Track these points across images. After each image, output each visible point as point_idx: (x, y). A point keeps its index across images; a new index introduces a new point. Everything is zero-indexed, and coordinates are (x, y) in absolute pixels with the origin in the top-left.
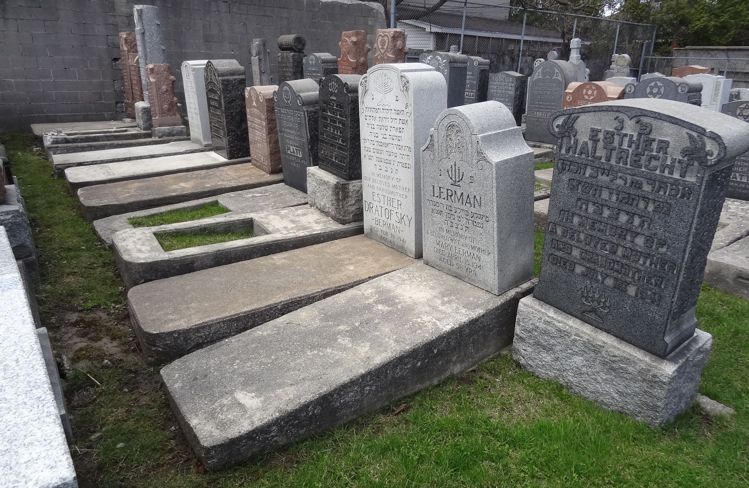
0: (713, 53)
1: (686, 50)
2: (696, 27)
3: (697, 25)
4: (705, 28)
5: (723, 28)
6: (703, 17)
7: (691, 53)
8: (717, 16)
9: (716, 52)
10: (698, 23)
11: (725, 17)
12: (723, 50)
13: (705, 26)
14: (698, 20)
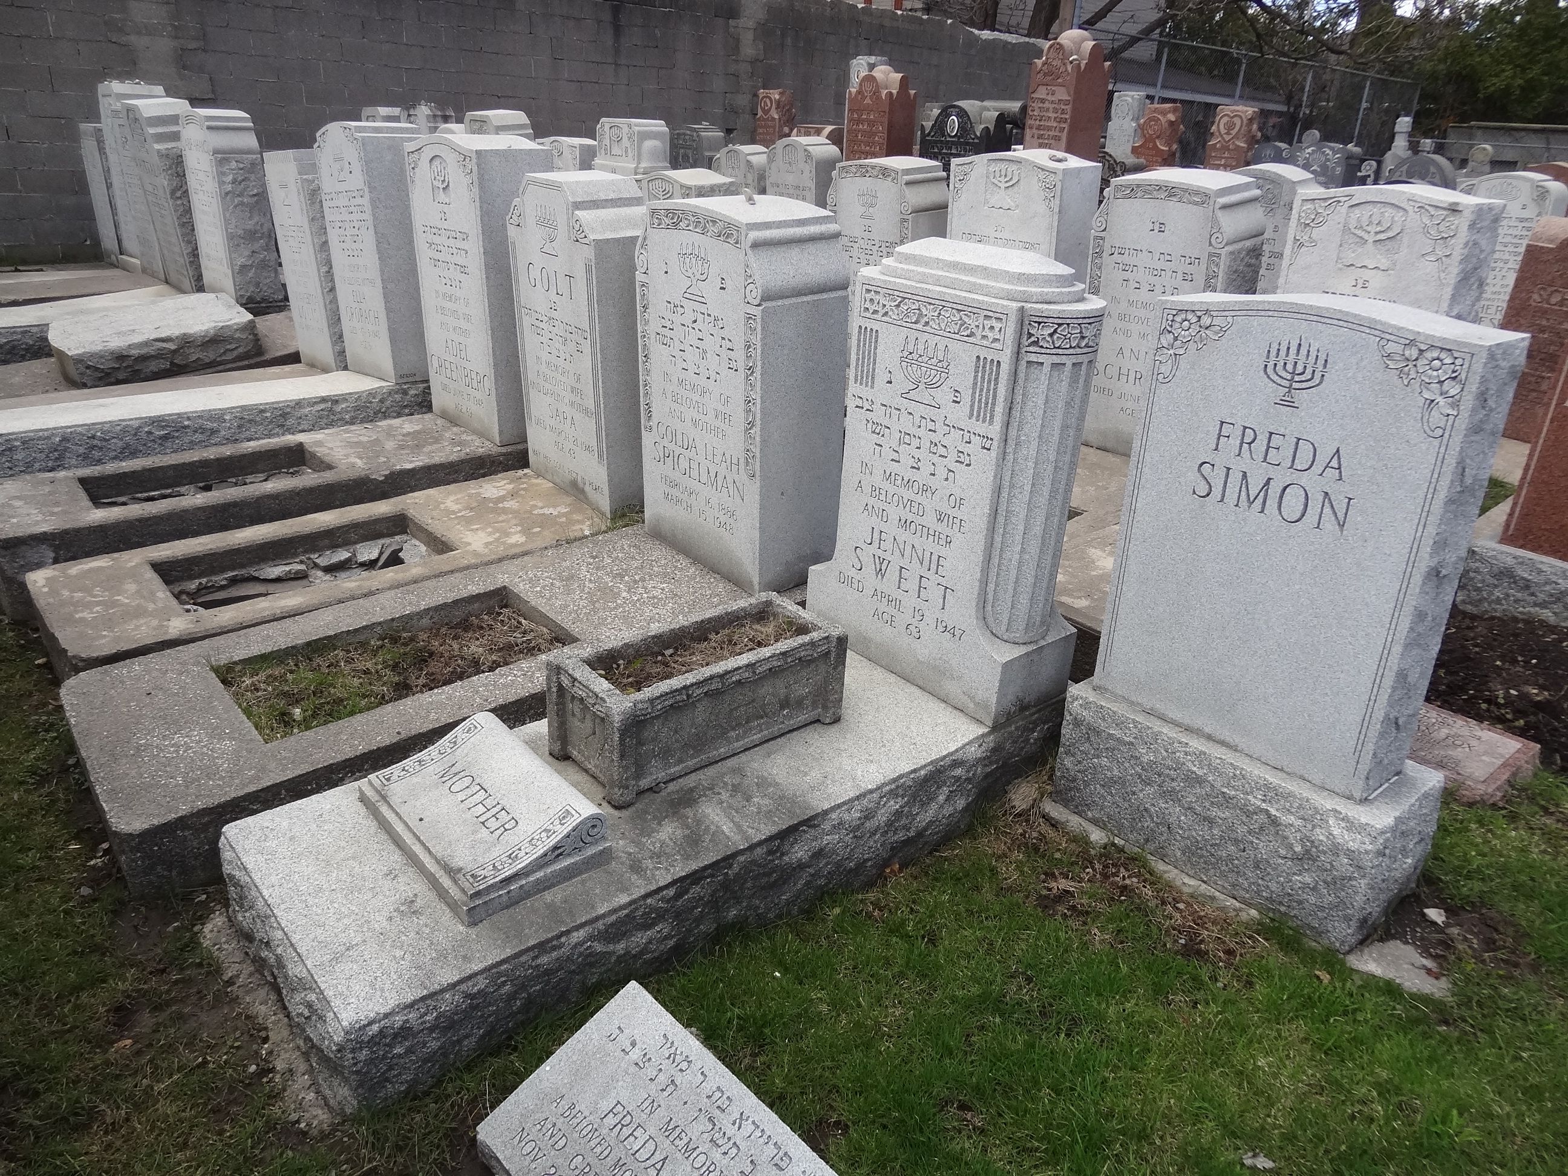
0: (1517, 135)
1: (1471, 127)
2: (1492, 89)
3: (1494, 84)
4: (1507, 91)
5: (1531, 89)
6: (1503, 71)
7: (1479, 133)
8: (1524, 70)
9: (1523, 133)
10: (1495, 80)
11: (1534, 72)
12: (1535, 131)
13: (1508, 87)
14: (1496, 76)
